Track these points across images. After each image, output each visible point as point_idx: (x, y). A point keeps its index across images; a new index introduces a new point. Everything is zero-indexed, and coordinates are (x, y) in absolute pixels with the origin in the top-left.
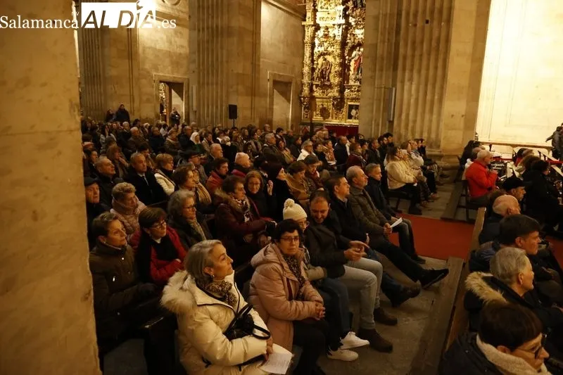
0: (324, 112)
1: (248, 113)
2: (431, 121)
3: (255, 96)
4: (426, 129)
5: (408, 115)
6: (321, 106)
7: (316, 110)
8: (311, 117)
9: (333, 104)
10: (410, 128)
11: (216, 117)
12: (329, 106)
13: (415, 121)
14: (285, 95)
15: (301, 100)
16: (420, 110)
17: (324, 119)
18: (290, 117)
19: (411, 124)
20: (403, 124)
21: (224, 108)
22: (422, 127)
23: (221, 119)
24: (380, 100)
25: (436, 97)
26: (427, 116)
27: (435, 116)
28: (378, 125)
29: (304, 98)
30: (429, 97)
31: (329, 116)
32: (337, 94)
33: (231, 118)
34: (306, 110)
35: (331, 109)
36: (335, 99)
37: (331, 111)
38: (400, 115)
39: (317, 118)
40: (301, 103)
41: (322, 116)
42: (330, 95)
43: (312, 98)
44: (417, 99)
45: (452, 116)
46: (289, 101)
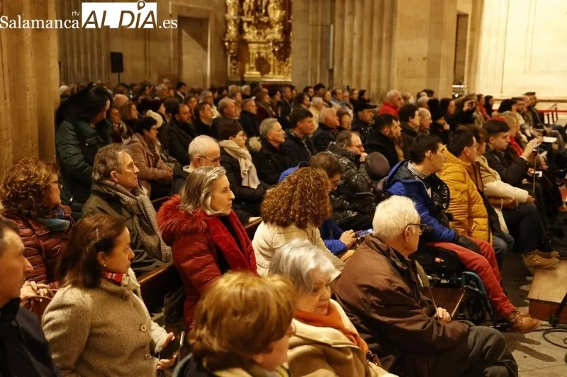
0: (262, 65)
1: (140, 65)
2: (379, 66)
3: (149, 40)
4: (374, 77)
5: (351, 61)
6: (257, 55)
7: (249, 62)
8: (243, 72)
9: (274, 51)
10: (354, 77)
11: (93, 71)
12: (269, 53)
13: (360, 69)
14: (200, 38)
15: (225, 46)
16: (365, 54)
17: (262, 74)
18: (209, 73)
19: (355, 73)
20: (345, 73)
21: (103, 58)
22: (369, 76)
23: (100, 73)
24: (316, 42)
25: (385, 35)
26: (375, 62)
27: (384, 61)
28: (316, 75)
29: (229, 42)
30: (375, 36)
31: (269, 71)
32: (278, 36)
33: (114, 71)
34: (234, 61)
35: (272, 60)
36: (276, 43)
37: (271, 63)
38: (341, 61)
39: (252, 74)
40: (226, 50)
41: (258, 69)
42: (269, 37)
43: (243, 43)
44: (361, 39)
45: (410, 59)
46: (205, 47)
